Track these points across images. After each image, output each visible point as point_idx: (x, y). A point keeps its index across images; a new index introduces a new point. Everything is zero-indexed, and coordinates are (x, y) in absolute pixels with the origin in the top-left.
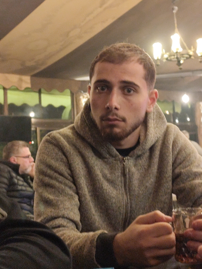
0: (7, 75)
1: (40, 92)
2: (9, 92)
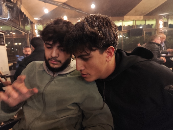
0: (136, 16)
1: (146, 21)
2: (137, 21)
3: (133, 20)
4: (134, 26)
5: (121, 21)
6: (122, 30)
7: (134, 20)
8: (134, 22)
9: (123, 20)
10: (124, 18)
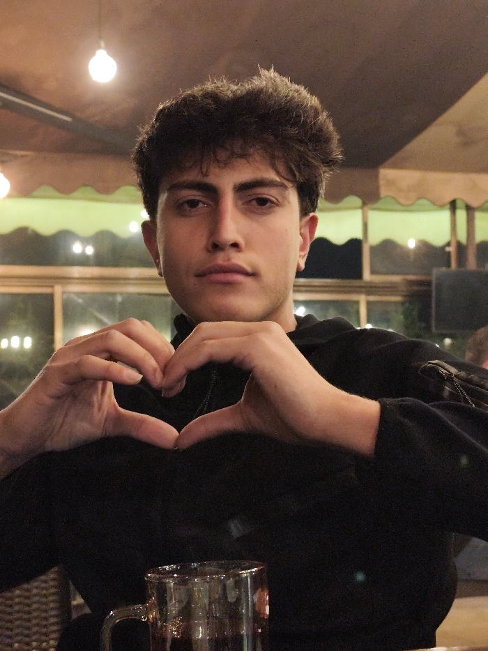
0: (475, 177)
2: (479, 216)
3: (453, 206)
4: (461, 248)
5: (355, 200)
6: (367, 276)
7: (459, 204)
8: (461, 215)
9: (370, 198)
10: (382, 182)
